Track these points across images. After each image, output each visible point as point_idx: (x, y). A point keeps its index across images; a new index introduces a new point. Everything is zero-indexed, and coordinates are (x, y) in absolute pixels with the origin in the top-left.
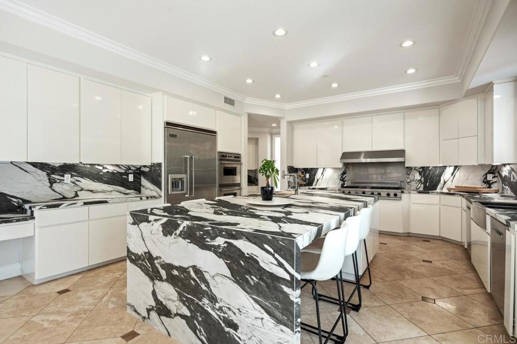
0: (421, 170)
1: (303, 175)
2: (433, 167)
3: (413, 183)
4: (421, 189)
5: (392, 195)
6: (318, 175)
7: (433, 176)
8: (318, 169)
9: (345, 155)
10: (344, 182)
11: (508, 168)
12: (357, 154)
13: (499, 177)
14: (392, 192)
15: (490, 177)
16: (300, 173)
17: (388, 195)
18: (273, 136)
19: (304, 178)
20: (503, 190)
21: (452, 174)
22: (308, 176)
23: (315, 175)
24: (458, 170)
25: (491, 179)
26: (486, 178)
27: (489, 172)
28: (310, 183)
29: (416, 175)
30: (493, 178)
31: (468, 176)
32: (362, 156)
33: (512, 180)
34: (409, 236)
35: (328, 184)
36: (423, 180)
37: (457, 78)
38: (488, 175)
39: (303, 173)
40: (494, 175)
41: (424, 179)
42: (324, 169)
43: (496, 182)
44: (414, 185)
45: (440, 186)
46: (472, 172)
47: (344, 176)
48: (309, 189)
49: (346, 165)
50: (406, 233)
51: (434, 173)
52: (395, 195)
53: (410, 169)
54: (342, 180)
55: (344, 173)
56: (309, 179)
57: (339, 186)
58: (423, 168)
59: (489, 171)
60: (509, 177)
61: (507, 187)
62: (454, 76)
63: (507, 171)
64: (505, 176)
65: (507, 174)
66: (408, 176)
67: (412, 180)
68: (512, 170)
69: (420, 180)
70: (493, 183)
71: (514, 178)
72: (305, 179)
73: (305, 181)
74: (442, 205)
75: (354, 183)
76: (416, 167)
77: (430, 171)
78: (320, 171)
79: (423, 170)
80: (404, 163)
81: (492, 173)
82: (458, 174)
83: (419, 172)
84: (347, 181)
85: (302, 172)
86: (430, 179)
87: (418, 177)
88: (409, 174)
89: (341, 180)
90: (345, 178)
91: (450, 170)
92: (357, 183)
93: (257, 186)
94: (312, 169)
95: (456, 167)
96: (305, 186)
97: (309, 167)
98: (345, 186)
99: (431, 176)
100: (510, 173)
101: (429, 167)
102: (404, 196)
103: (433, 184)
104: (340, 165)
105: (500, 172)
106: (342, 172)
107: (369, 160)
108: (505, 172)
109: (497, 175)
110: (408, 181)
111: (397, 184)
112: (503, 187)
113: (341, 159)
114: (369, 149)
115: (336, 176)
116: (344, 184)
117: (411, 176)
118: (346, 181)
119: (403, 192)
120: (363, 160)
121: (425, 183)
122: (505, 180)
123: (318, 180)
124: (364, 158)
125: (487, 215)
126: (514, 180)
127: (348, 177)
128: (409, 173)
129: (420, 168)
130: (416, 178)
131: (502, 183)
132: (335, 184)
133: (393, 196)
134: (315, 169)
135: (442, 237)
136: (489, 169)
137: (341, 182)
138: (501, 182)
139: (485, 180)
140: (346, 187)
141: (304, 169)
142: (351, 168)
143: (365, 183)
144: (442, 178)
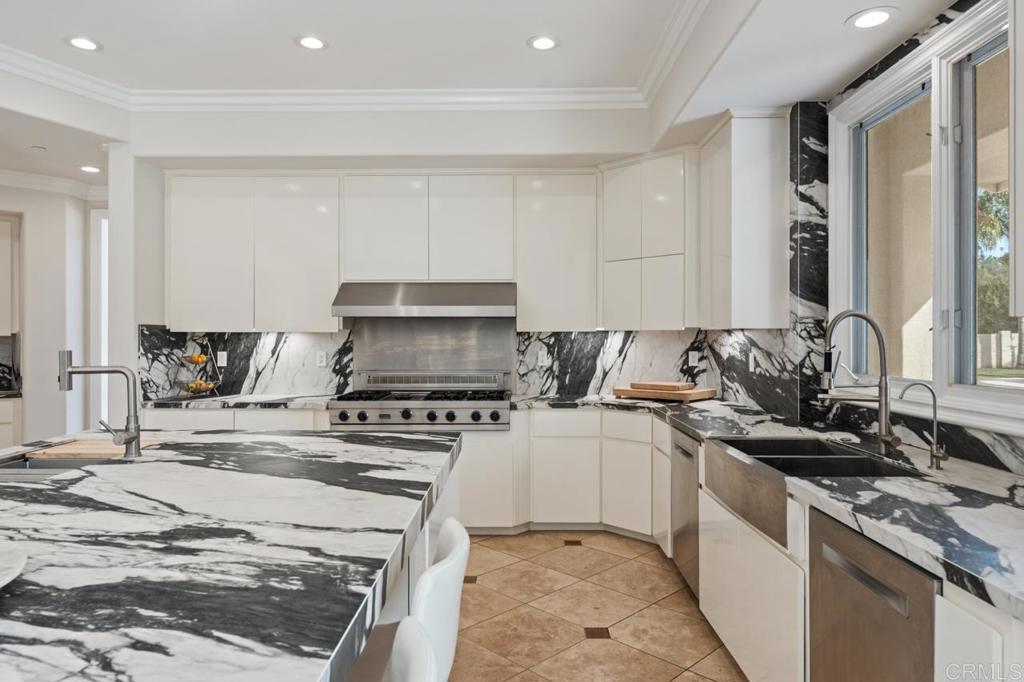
0: (553, 340)
1: (204, 358)
2: (580, 333)
3: (533, 377)
4: (552, 394)
5: (486, 417)
6: (261, 356)
7: (579, 356)
8: (258, 335)
9: (348, 292)
10: (346, 377)
11: (738, 338)
12: (381, 291)
13: (712, 359)
14: (485, 407)
15: (694, 357)
16: (193, 350)
17: (476, 417)
18: (93, 213)
19: (209, 368)
20: (724, 390)
21: (621, 352)
22: (222, 359)
23: (248, 357)
24: (632, 341)
25: (695, 364)
26: (686, 361)
27: (694, 347)
28: (229, 384)
29: (540, 353)
30: (701, 359)
31: (653, 357)
32: (399, 295)
33: (752, 369)
34: (529, 531)
35: (293, 385)
36: (556, 368)
37: (640, 96)
38: (690, 353)
39: (204, 351)
40: (700, 354)
41: (560, 365)
42: (280, 334)
43: (704, 371)
44: (536, 382)
45: (594, 383)
46: (660, 347)
47: (346, 360)
48: (225, 406)
49: (353, 324)
50: (523, 525)
51: (581, 350)
52: (495, 416)
53: (526, 337)
54: (341, 370)
55: (345, 350)
56: (228, 370)
57: (332, 390)
58: (555, 334)
59: (693, 344)
60: (741, 361)
61: (736, 386)
62: (635, 89)
63: (738, 347)
64: (731, 358)
65: (737, 353)
66: (521, 357)
67: (531, 368)
68: (753, 343)
69: (550, 368)
70: (699, 372)
71: (757, 365)
72: (214, 371)
73: (214, 378)
74: (606, 437)
75: (376, 381)
76: (540, 333)
77: (572, 342)
78: (267, 343)
79: (558, 342)
80: (513, 320)
81: (699, 349)
82: (632, 350)
83: (548, 345)
84: (355, 375)
85: (201, 345)
86: (573, 364)
87: (545, 360)
88: (523, 353)
89: (334, 371)
90: (347, 365)
91: (614, 342)
92: (384, 380)
93: (17, 400)
94: (240, 334)
95: (628, 334)
96: (212, 394)
97: (228, 328)
98: (347, 391)
99: (576, 358)
100: (745, 352)
101: (571, 333)
102: (516, 417)
103: (579, 378)
104: (334, 325)
105: (716, 347)
106: (340, 346)
107: (416, 311)
108: (730, 347)
109: (707, 352)
110: (522, 371)
111: (495, 381)
112: (723, 383)
113: (334, 304)
114: (421, 277)
115: (323, 358)
116: (346, 384)
117: (528, 359)
118: (351, 372)
119: (513, 407)
120: (400, 310)
121: (560, 378)
122: (727, 367)
123: (258, 374)
124: (404, 303)
125: (789, 499)
126: (758, 370)
127: (357, 361)
128: (523, 348)
129: (550, 336)
130: (540, 364)
131: (722, 374)
132: (316, 386)
133: (491, 421)
134: (248, 335)
135: (606, 525)
136: (692, 341)
137: (337, 380)
138: (719, 372)
139: (685, 367)
140: (351, 397)
141: (209, 335)
142: (366, 335)
143: (408, 380)
144: (599, 362)
